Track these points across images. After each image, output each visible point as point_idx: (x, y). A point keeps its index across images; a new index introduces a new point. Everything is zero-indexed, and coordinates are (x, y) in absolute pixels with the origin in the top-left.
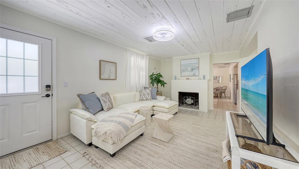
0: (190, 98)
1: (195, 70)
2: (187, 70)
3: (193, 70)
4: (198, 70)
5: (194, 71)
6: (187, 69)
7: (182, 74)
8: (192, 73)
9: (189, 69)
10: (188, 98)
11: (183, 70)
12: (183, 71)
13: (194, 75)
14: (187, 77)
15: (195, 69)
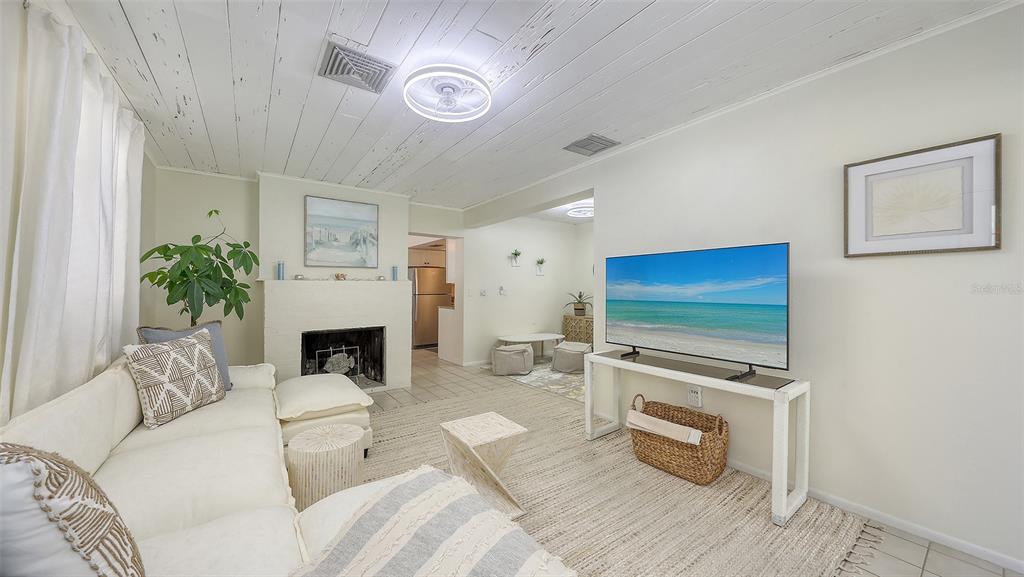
0: (342, 351)
1: (364, 246)
2: (335, 243)
3: (356, 243)
4: (375, 247)
5: (362, 248)
6: (336, 240)
7: (312, 255)
8: (354, 256)
9: (345, 238)
10: (334, 353)
11: (316, 237)
12: (317, 243)
13: (362, 265)
14: (340, 271)
15: (365, 241)
